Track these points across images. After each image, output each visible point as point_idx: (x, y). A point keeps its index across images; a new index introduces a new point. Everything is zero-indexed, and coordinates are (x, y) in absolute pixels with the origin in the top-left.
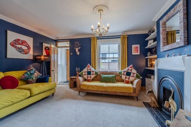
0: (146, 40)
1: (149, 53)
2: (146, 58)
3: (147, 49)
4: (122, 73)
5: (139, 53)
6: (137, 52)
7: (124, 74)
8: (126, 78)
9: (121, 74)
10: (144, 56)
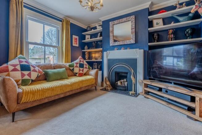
0: (83, 33)
1: (86, 47)
2: (83, 51)
3: (84, 42)
4: (75, 66)
5: (77, 45)
6: (77, 44)
7: (77, 67)
8: (80, 70)
9: (73, 67)
10: (81, 49)
